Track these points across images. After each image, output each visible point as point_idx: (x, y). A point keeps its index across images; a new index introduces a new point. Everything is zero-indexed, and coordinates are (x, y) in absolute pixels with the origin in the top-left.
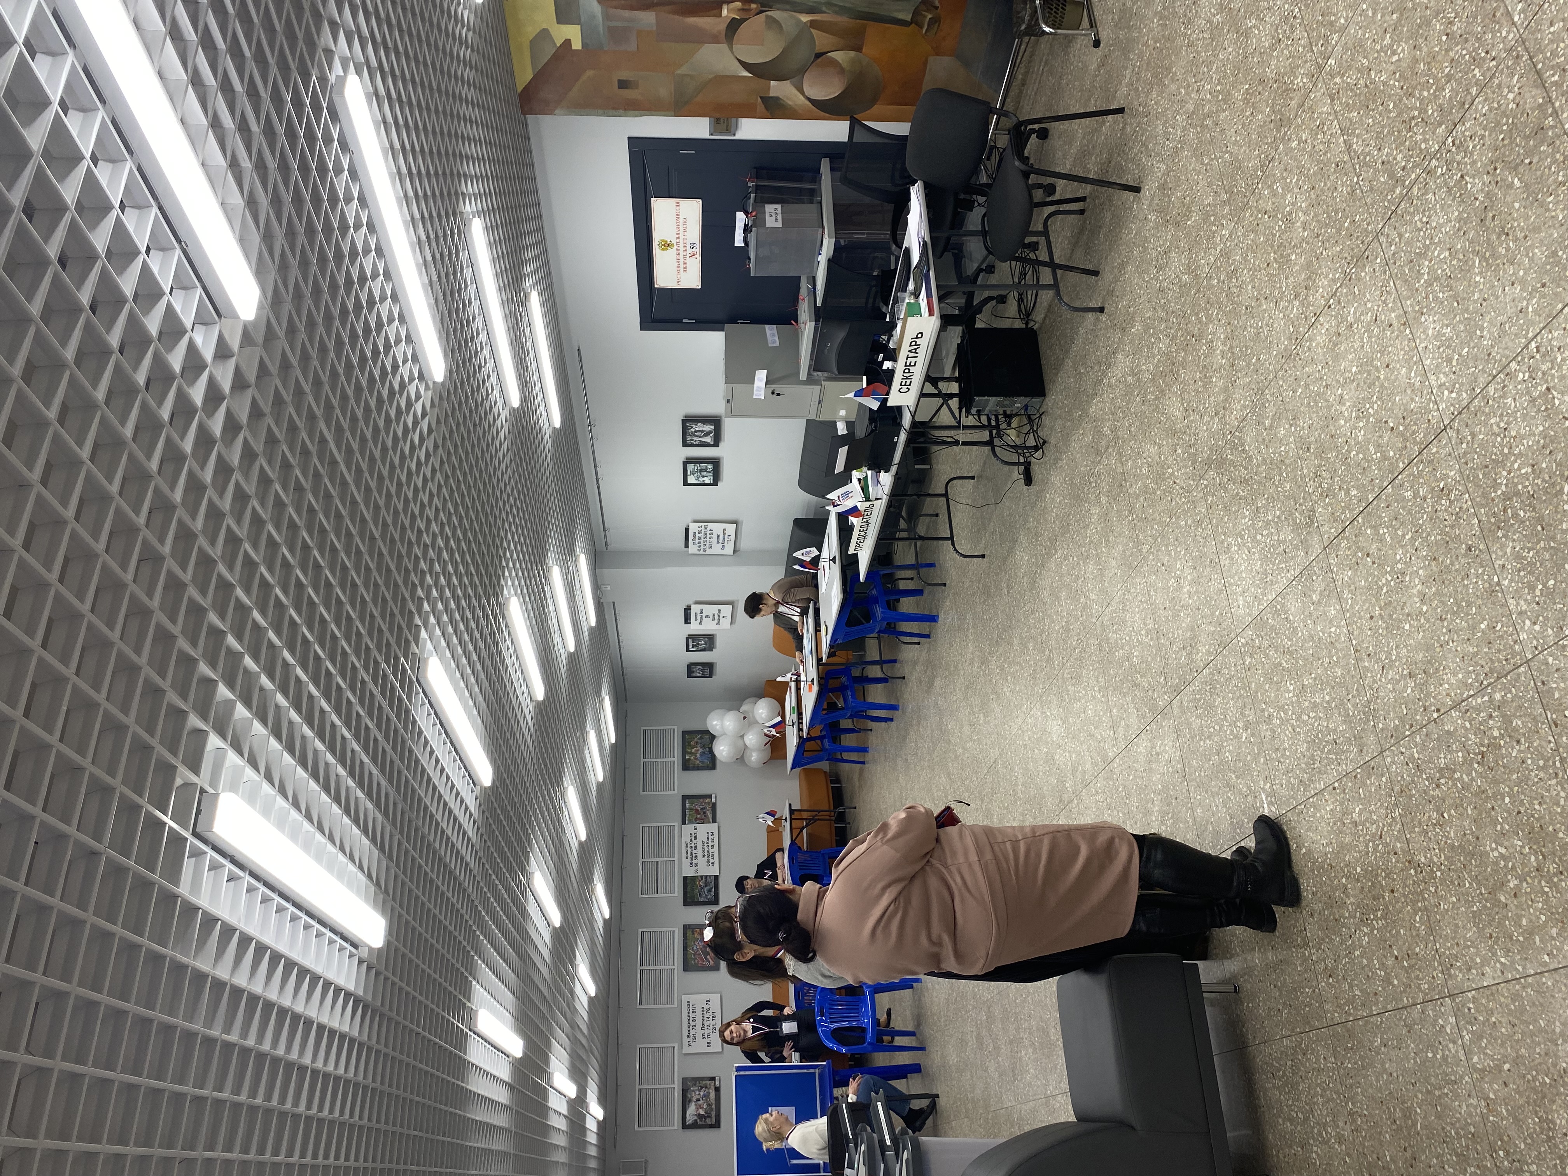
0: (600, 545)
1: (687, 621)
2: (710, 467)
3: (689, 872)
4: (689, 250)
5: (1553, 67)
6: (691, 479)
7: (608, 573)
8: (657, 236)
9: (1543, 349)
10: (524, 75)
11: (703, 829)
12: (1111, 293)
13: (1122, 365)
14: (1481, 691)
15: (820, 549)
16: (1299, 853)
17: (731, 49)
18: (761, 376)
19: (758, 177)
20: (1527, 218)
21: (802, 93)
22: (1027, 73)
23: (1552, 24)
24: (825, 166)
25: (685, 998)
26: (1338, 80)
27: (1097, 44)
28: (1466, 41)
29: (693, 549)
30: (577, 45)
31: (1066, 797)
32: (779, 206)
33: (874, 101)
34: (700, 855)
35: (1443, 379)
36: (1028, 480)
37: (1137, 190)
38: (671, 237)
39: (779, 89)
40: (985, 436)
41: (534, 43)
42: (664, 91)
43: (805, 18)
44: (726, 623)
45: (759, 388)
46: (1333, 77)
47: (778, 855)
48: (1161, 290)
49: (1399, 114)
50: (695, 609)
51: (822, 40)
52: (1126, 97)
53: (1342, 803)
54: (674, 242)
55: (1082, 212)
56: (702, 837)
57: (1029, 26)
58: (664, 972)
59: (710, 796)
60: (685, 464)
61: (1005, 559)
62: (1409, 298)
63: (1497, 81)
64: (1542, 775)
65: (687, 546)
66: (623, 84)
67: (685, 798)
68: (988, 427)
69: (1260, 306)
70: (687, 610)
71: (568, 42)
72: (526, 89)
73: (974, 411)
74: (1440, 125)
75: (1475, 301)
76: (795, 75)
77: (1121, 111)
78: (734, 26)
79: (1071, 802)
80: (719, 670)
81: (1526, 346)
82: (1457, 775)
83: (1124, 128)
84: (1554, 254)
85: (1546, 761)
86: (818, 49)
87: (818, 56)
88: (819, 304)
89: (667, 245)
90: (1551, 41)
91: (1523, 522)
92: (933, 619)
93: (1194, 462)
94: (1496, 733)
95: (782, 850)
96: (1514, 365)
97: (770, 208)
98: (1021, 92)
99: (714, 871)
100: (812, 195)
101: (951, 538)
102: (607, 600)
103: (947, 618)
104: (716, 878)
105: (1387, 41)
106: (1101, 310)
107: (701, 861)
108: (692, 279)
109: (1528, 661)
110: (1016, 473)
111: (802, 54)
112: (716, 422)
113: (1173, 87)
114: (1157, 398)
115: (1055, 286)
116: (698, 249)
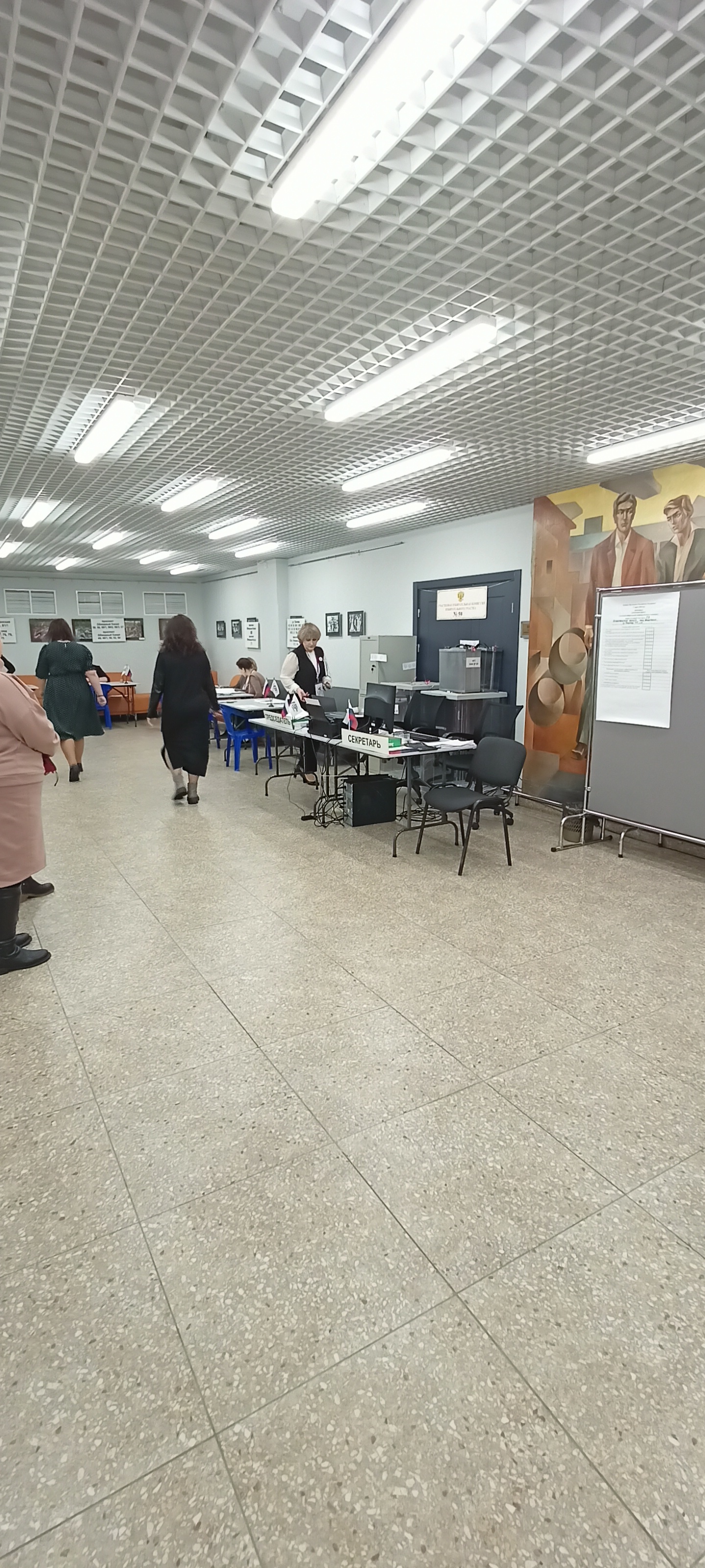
0: (292, 561)
1: (249, 620)
2: (337, 630)
3: (93, 623)
4: (458, 612)
5: (459, 1099)
6: (329, 618)
7: (273, 565)
8: (466, 590)
9: (288, 1100)
10: (556, 499)
11: (122, 632)
12: (404, 861)
13: (357, 867)
14: (86, 1073)
15: (278, 697)
16: (19, 973)
17: (567, 632)
18: (383, 658)
19: (497, 653)
20: (372, 1089)
21: (542, 678)
22: (549, 813)
23: (485, 1098)
24: (504, 694)
25: (12, 620)
26: (490, 981)
27: (554, 850)
28: (490, 1051)
29: (290, 621)
30: (573, 533)
31: (102, 842)
32: (479, 666)
33: (536, 722)
34: (105, 630)
35: (289, 1045)
36: (304, 818)
37: (460, 874)
38: (465, 600)
39: (545, 661)
40: (332, 792)
41: (575, 504)
42: (545, 591)
43: (583, 677)
44: (248, 644)
45: (376, 657)
46: (492, 978)
47: (105, 679)
48: (396, 888)
49: (458, 1015)
50: (256, 624)
51: (570, 688)
52: (518, 867)
53: (42, 996)
54: (463, 602)
55: (457, 844)
56: (117, 631)
57: (568, 810)
58: (27, 607)
59: (143, 636)
60: (337, 614)
61: (261, 807)
62: (345, 1024)
63: (460, 1068)
64: (20, 1109)
65: (292, 617)
66: (550, 564)
67: (141, 620)
68: (337, 794)
69: (368, 942)
70: (255, 620)
71: (574, 527)
72: (549, 500)
73: (345, 784)
74: (445, 1038)
75: (331, 1061)
76: (552, 674)
77: (510, 864)
78: (580, 633)
79: (98, 845)
80: (222, 640)
81: (293, 1091)
82: (37, 1061)
83: (499, 865)
84: (345, 1105)
85: (28, 1112)
86: (565, 686)
87: (562, 686)
88: (422, 692)
89: (461, 597)
90: (475, 1098)
91: (185, 1093)
92: (237, 768)
93: (285, 908)
94: (55, 1083)
95: (109, 681)
96: (285, 1084)
97: (478, 660)
98: (539, 810)
99: (95, 638)
100: (486, 687)
101: (278, 776)
102: (259, 567)
103: (235, 775)
104: (91, 640)
105: (504, 1007)
106: (395, 856)
107: (101, 631)
108: (443, 613)
109: (95, 1099)
110: (309, 812)
111: (562, 675)
112: (362, 632)
113: (515, 892)
114: (331, 887)
115: (411, 829)
116: (459, 617)
